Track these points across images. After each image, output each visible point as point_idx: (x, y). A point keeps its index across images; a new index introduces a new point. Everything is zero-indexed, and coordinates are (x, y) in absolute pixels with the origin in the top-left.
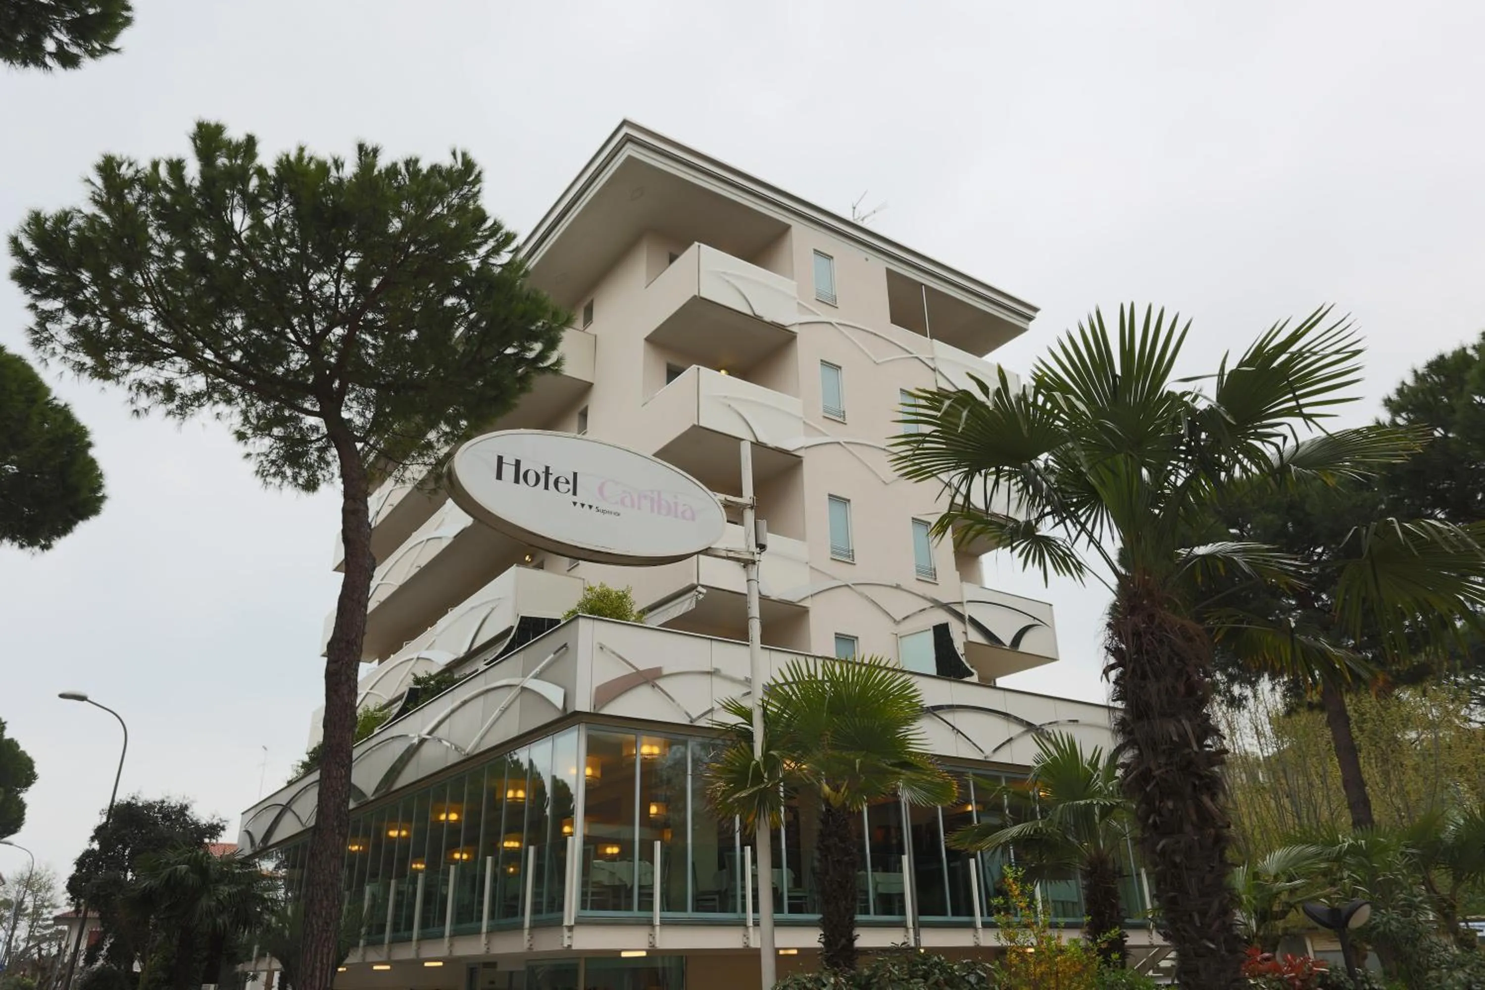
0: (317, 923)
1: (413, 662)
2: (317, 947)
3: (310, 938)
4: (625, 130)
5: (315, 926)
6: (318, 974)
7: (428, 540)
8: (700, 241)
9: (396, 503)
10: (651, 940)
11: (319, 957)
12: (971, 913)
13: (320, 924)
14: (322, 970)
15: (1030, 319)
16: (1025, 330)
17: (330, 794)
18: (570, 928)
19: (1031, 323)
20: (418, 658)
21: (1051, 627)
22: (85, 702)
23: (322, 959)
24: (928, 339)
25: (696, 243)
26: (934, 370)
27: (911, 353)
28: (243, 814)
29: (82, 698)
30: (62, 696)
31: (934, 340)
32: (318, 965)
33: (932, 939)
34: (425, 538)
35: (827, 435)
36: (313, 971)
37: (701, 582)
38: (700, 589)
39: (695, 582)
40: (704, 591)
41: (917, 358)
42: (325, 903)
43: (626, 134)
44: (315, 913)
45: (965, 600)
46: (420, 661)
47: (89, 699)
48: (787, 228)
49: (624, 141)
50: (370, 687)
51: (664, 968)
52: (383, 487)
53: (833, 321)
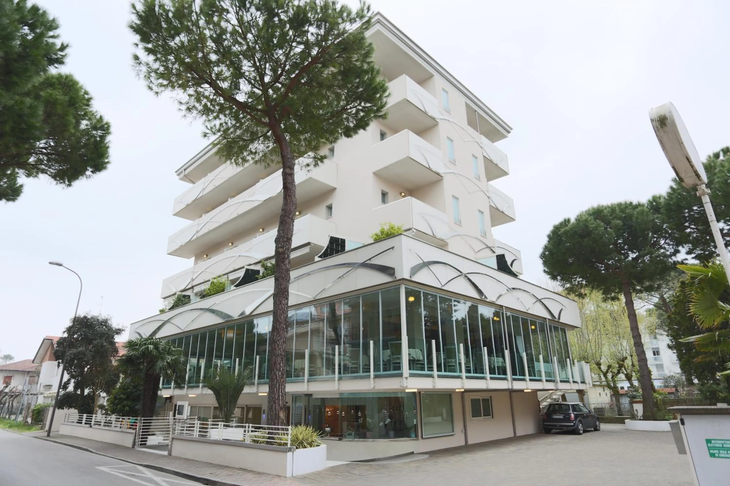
0: (278, 374)
1: (236, 258)
2: (279, 385)
3: (275, 381)
4: (378, 17)
5: (278, 376)
6: (281, 398)
7: (243, 202)
8: (406, 74)
9: (217, 185)
10: (433, 384)
11: (281, 390)
12: (524, 375)
13: (280, 374)
14: (282, 396)
15: (509, 132)
16: (507, 137)
17: (281, 312)
18: (406, 378)
19: (509, 134)
20: (239, 256)
21: (521, 260)
22: (61, 267)
23: (282, 391)
24: (479, 134)
25: (404, 75)
26: (481, 148)
27: (474, 139)
28: (131, 324)
29: (60, 265)
30: (51, 263)
31: (482, 135)
32: (281, 394)
33: (518, 385)
34: (242, 201)
35: (450, 169)
36: (279, 396)
37: (414, 227)
38: (413, 229)
39: (412, 227)
40: (415, 231)
41: (476, 142)
42: (282, 364)
43: (378, 19)
44: (277, 369)
45: (496, 246)
46: (240, 257)
47: (64, 265)
48: (432, 76)
49: (376, 22)
50: (205, 268)
51: (402, 397)
52: (207, 177)
53: (450, 120)
